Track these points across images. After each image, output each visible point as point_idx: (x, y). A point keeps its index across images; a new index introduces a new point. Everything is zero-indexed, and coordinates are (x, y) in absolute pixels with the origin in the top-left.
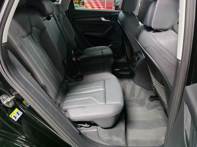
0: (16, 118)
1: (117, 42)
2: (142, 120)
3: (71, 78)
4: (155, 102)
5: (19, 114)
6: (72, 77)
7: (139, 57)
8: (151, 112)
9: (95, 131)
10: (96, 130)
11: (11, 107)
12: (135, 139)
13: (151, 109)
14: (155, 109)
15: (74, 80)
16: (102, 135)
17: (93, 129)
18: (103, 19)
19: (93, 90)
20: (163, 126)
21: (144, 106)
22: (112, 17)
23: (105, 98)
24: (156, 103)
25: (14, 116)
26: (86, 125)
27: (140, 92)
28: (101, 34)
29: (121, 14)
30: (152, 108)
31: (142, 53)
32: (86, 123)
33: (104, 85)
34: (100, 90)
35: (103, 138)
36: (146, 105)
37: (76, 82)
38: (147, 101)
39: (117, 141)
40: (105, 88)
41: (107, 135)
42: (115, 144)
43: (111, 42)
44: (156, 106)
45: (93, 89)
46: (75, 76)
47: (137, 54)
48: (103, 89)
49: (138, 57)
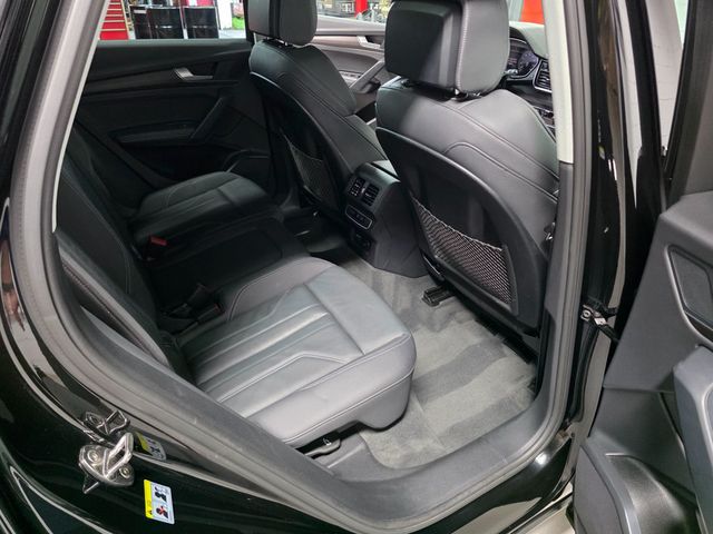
0: (166, 515)
1: (253, 150)
2: (434, 367)
3: (174, 316)
4: (446, 305)
5: (164, 498)
6: (175, 311)
7: (371, 185)
8: (446, 334)
9: (362, 451)
10: (361, 447)
11: (130, 483)
12: (450, 425)
13: (441, 329)
14: (452, 322)
15: (188, 321)
16: (384, 454)
17: (353, 448)
18: (185, 74)
19: (289, 327)
20: (494, 361)
21: (419, 326)
22: (216, 63)
23: (349, 337)
24: (449, 307)
25: (158, 510)
26: (329, 446)
27: (396, 289)
28: (191, 130)
29: (261, 51)
30: (444, 325)
31: (375, 171)
32: (324, 440)
33: (317, 299)
34: (312, 319)
35: (388, 460)
36: (424, 324)
37: (201, 323)
38: (424, 310)
39: (425, 449)
40: (323, 308)
41: (397, 447)
42: (423, 463)
43: (232, 155)
44: (451, 315)
45: (288, 324)
46: (185, 305)
47: (359, 178)
48: (321, 315)
49: (367, 185)
